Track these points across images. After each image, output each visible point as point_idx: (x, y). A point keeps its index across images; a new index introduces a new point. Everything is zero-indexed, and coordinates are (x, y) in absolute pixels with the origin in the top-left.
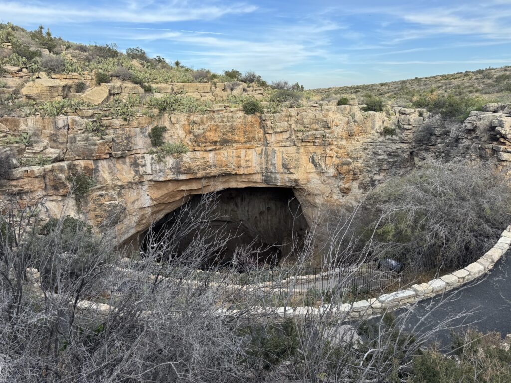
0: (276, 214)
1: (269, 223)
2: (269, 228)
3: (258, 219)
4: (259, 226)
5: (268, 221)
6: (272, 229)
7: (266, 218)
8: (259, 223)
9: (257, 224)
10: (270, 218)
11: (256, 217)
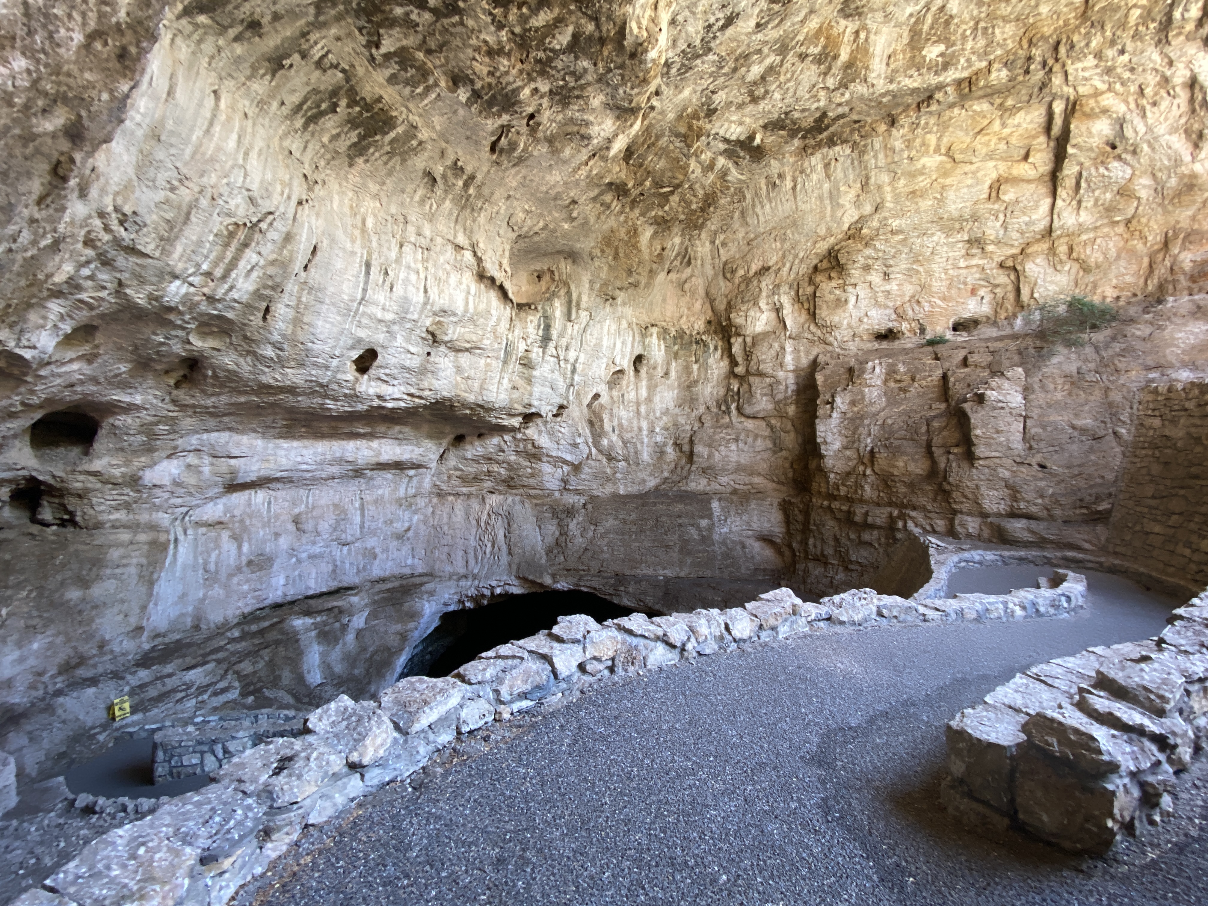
0: (667, 374)
1: (643, 409)
2: (640, 429)
3: (604, 399)
4: (607, 427)
5: (638, 404)
6: (652, 431)
7: (631, 396)
8: (606, 417)
9: (602, 420)
10: (644, 393)
11: (597, 396)
